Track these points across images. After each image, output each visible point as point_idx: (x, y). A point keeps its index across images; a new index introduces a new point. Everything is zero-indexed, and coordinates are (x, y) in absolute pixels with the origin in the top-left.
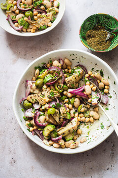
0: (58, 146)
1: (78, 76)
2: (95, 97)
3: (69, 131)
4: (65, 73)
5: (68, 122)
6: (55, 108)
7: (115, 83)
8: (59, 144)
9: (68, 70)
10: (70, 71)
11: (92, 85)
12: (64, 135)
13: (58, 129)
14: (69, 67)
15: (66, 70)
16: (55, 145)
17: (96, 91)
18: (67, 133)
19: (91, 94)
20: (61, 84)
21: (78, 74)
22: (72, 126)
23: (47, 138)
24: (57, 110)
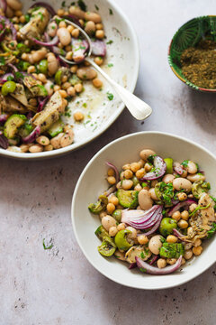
0: (40, 149)
1: (41, 20)
2: (77, 47)
3: (53, 116)
4: (14, 23)
5: (46, 103)
6: (13, 80)
7: (111, 12)
8: (40, 145)
9: (19, 17)
10: (23, 18)
11: (70, 27)
12: (45, 127)
13: (31, 119)
14: (19, 13)
15: (15, 19)
16: (34, 148)
17: (80, 37)
18: (49, 122)
19: (70, 44)
20: (11, 42)
21: (39, 17)
22: (56, 106)
23: (15, 142)
24: (18, 85)
